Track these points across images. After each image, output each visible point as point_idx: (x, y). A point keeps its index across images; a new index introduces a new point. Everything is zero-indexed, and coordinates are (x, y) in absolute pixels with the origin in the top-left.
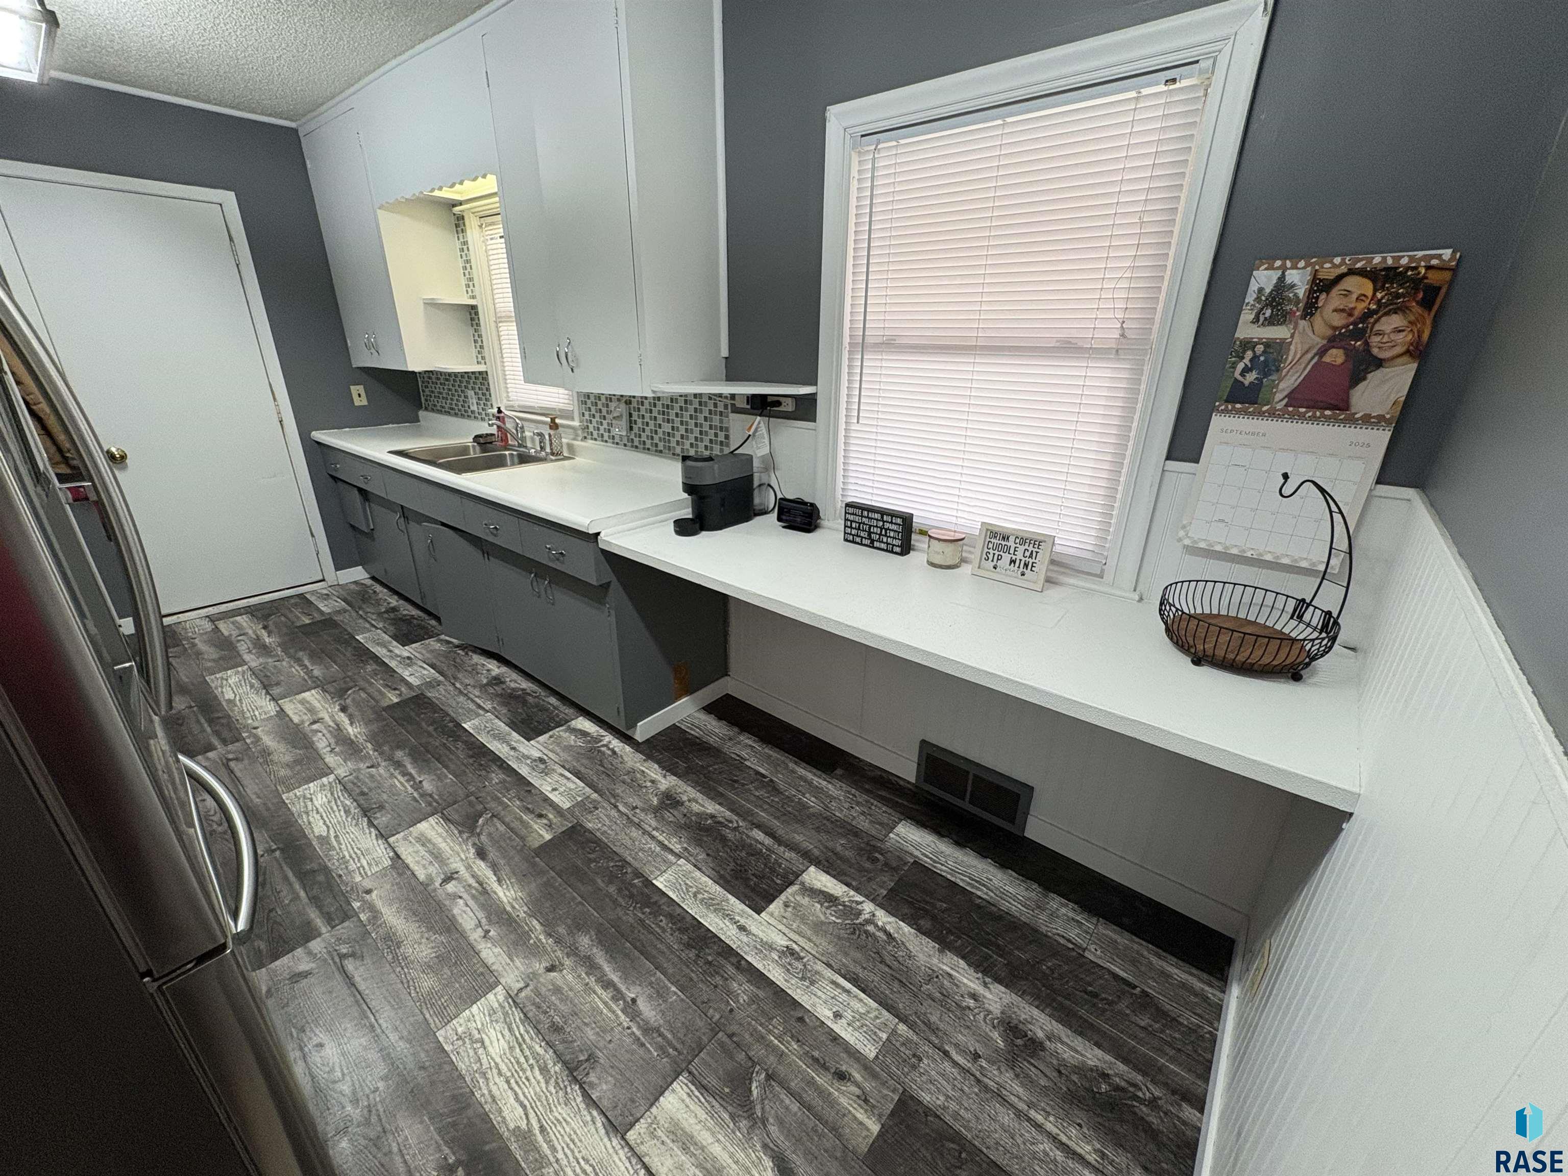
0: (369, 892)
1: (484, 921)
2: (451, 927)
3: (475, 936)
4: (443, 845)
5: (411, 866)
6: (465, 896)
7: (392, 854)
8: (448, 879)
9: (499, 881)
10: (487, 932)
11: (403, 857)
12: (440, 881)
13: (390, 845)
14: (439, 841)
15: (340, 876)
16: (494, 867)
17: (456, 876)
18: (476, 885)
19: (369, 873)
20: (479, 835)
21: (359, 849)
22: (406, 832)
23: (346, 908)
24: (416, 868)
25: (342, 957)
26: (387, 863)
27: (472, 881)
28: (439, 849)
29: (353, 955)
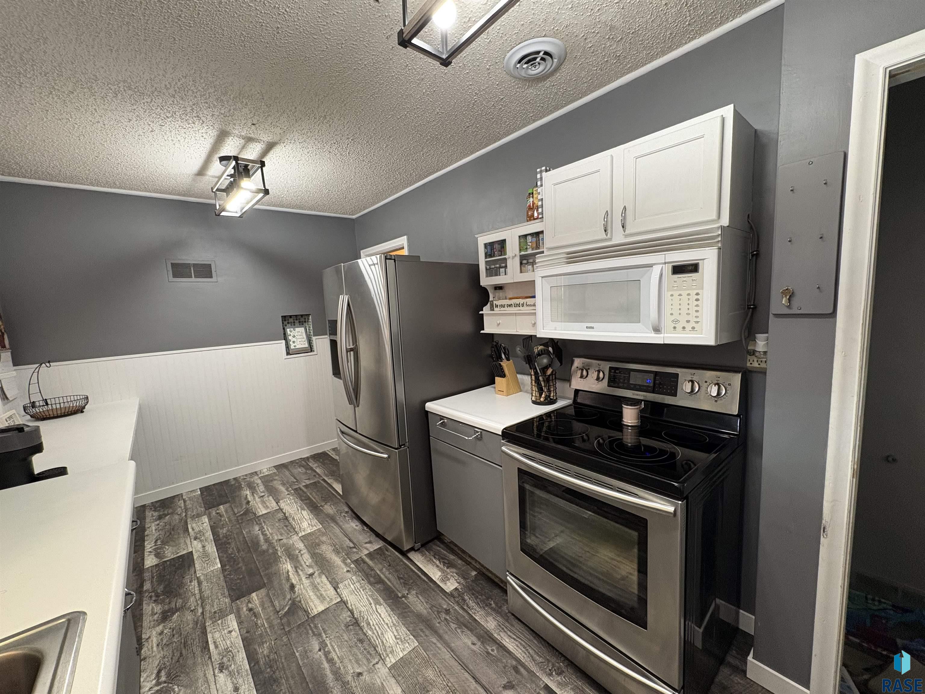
0: (348, 571)
1: (300, 556)
2: (314, 555)
3: (304, 551)
4: (311, 594)
5: (328, 583)
6: (305, 566)
7: (338, 590)
8: (311, 575)
9: (288, 572)
10: (299, 552)
11: (332, 588)
12: (315, 574)
13: (340, 596)
14: (313, 597)
15: (363, 580)
16: (288, 579)
17: (308, 576)
18: (299, 571)
19: (349, 580)
20: (290, 599)
21: (356, 595)
22: (331, 604)
23: (356, 564)
24: (326, 582)
25: (355, 547)
26: (340, 585)
27: (301, 573)
28: (313, 592)
29: (351, 548)
